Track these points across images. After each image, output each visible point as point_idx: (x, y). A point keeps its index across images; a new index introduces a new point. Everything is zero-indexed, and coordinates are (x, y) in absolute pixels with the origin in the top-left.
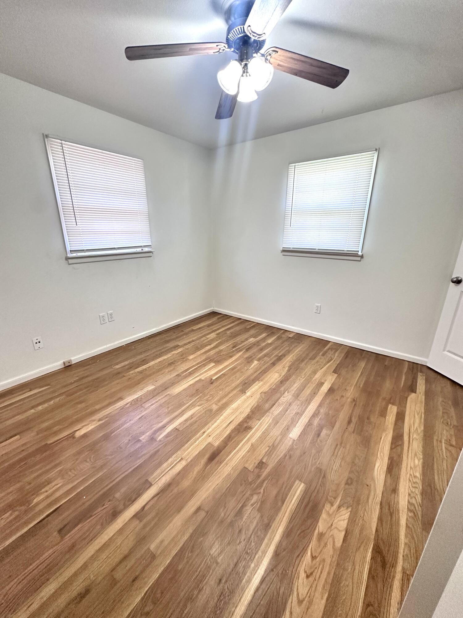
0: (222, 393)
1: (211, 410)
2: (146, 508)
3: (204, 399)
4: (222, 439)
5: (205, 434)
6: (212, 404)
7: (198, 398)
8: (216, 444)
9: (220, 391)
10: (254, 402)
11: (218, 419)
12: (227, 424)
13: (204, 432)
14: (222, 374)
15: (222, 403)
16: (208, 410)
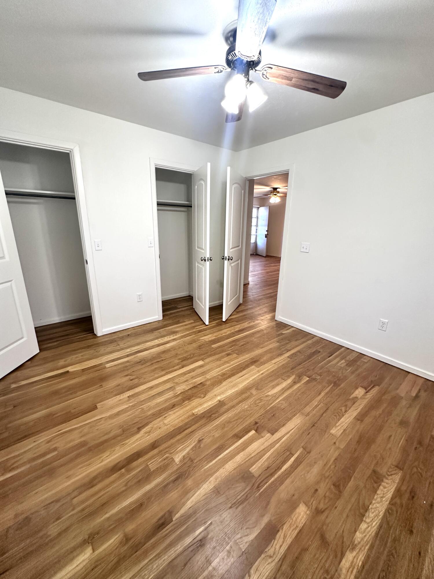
0: (245, 406)
1: (257, 389)
2: (286, 351)
3: (264, 402)
4: (249, 368)
5: (261, 372)
6: (255, 395)
7: (271, 404)
8: (253, 367)
9: (247, 408)
10: (216, 389)
11: (251, 381)
12: (245, 376)
13: (262, 374)
14: (241, 438)
15: (246, 395)
16: (260, 390)
